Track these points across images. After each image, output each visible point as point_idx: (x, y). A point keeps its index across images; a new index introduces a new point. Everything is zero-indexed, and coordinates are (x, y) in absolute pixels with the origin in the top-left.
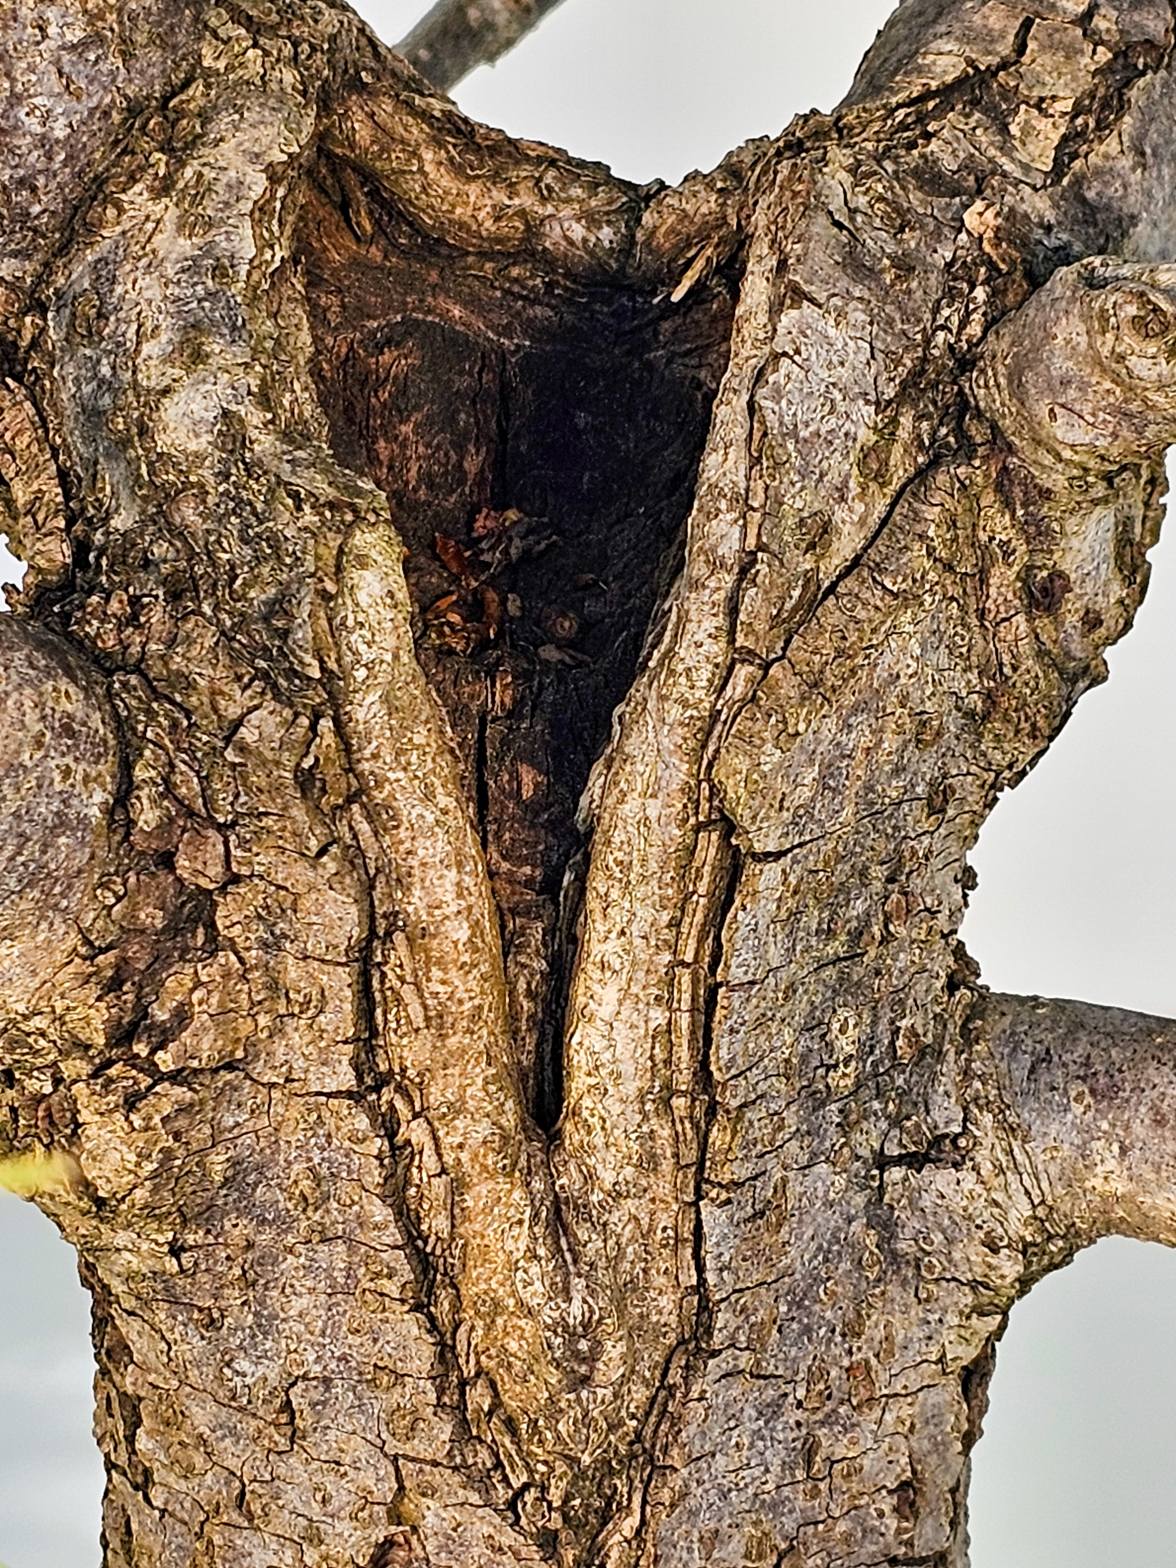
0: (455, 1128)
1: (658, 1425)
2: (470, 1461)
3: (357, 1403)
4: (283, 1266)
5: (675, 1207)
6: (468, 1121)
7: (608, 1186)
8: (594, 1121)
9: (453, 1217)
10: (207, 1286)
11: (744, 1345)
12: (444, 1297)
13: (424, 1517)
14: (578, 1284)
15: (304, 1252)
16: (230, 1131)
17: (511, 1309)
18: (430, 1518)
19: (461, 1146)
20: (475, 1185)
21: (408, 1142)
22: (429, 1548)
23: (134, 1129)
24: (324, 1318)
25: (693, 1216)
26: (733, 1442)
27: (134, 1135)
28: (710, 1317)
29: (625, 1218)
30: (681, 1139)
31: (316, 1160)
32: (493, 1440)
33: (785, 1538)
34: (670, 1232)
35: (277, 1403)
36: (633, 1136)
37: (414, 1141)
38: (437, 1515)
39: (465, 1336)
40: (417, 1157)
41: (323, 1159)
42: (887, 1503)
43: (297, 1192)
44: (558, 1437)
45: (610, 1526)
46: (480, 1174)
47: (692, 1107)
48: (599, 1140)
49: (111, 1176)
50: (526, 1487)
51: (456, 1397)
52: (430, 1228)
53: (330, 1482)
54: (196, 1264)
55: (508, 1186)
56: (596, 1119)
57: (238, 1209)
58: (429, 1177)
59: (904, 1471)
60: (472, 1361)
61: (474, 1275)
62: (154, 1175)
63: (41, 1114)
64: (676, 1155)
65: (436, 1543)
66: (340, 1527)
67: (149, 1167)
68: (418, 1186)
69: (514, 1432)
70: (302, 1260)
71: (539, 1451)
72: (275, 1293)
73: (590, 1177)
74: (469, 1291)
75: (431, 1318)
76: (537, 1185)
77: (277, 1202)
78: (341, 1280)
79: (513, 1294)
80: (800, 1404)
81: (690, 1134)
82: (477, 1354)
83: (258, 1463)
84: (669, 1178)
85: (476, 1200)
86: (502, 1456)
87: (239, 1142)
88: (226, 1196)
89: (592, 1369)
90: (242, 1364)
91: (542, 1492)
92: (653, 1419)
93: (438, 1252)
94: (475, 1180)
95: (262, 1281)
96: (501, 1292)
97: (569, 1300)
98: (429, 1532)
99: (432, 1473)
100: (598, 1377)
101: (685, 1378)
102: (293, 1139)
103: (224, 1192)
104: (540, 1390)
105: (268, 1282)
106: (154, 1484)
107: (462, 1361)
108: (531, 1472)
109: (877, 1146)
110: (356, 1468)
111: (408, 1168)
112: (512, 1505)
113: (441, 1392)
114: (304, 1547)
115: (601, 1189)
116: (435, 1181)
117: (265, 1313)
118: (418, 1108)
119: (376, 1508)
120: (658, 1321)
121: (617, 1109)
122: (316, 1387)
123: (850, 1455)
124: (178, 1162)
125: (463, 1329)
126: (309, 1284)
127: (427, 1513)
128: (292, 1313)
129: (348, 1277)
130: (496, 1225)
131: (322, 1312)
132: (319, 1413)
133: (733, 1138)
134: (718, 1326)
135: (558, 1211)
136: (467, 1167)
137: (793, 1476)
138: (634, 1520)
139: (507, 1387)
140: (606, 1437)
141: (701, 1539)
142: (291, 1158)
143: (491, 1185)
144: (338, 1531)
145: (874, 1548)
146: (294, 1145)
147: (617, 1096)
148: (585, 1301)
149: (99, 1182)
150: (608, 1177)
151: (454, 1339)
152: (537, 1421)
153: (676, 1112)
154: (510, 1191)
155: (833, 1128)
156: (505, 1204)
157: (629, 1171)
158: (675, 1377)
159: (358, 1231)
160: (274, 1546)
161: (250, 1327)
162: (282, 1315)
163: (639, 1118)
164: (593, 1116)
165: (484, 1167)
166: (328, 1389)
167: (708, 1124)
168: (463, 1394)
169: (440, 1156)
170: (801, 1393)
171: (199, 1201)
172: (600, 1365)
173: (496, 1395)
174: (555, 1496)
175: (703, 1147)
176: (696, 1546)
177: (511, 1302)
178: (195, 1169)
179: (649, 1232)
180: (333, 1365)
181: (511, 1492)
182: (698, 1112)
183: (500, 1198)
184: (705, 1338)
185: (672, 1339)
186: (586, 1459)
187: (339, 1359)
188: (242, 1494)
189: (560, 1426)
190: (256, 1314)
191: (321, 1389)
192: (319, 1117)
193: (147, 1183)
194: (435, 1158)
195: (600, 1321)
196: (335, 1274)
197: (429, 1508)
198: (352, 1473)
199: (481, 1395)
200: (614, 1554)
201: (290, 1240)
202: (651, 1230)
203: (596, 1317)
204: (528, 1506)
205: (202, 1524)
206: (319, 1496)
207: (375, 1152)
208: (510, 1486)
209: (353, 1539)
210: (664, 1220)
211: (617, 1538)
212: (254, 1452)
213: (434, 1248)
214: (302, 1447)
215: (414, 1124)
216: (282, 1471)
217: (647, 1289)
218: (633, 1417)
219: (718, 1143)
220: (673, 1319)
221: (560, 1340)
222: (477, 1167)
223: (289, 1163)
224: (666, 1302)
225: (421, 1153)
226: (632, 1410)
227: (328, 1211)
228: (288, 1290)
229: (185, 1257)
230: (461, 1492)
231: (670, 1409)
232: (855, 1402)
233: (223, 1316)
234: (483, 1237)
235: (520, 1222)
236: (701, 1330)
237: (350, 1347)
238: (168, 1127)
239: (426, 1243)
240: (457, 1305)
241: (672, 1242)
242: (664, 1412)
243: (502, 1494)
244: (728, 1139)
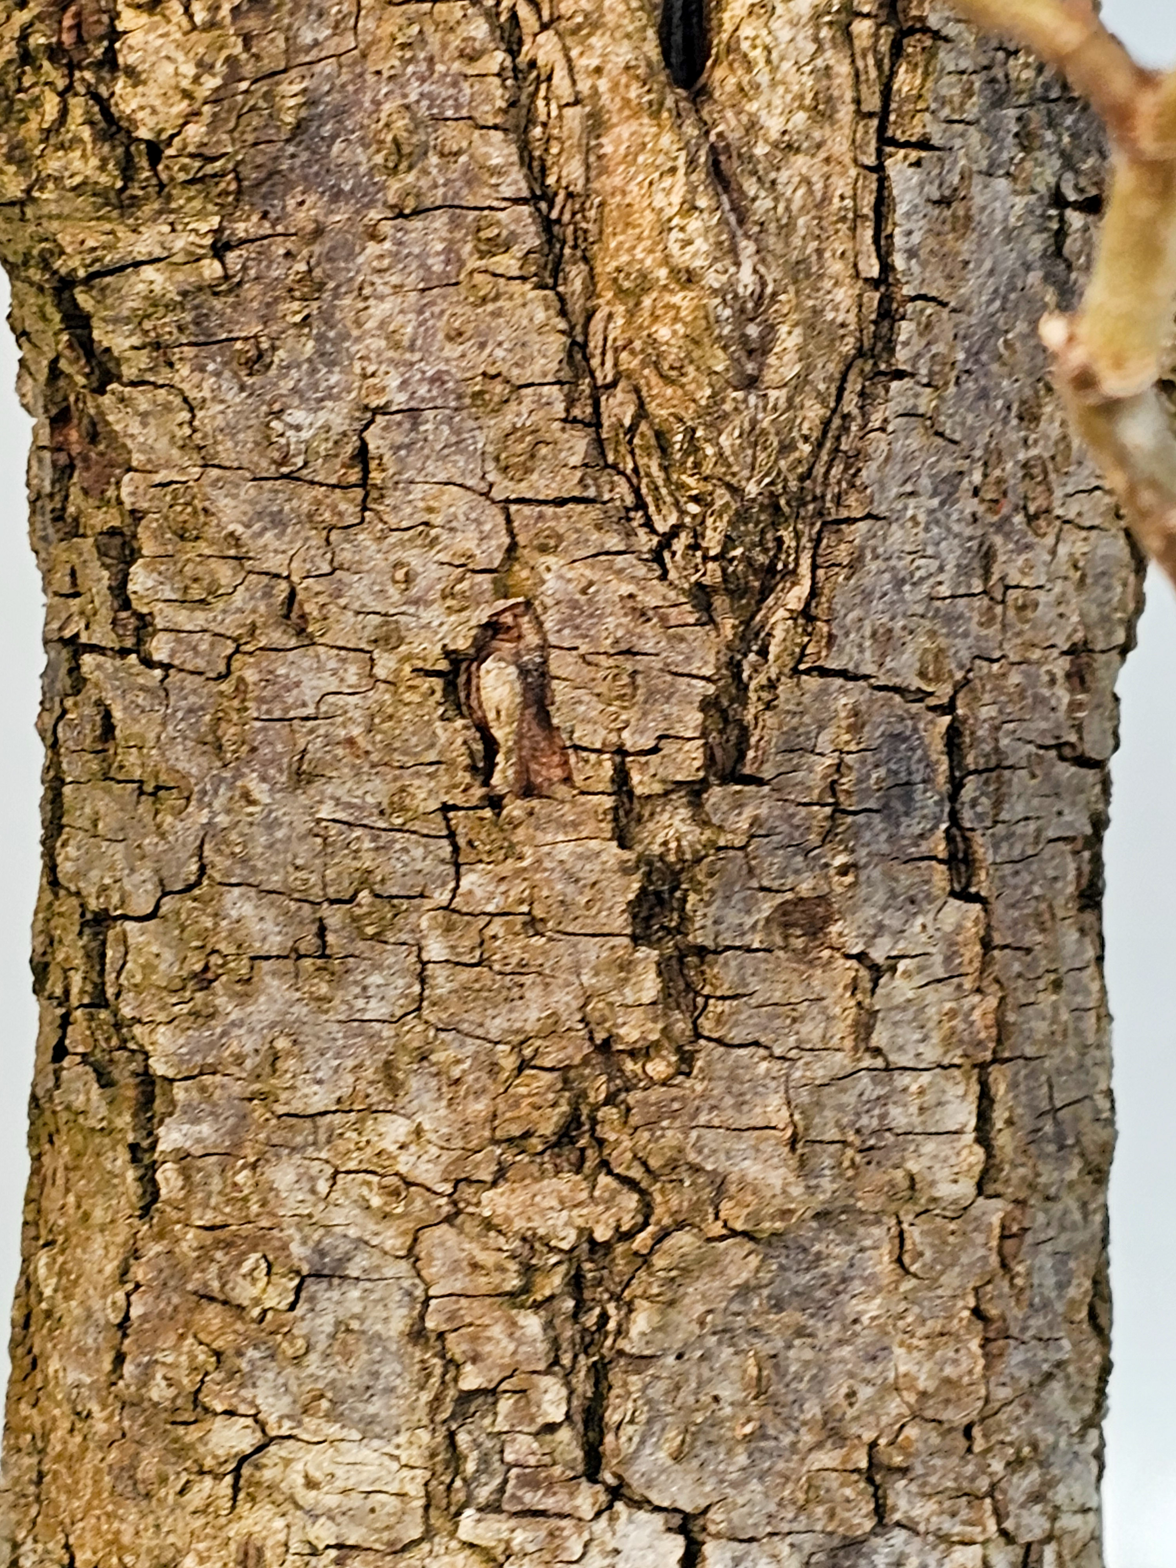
0: (591, 47)
1: (830, 465)
2: (606, 497)
3: (454, 439)
4: (360, 259)
5: (853, 172)
6: (607, 38)
7: (774, 135)
8: (758, 55)
9: (588, 167)
10: (255, 305)
11: (925, 380)
12: (576, 276)
13: (543, 582)
14: (747, 248)
15: (391, 232)
16: (308, 49)
17: (663, 282)
18: (551, 584)
19: (598, 70)
20: (614, 126)
21: (533, 64)
22: (548, 625)
23: (194, 28)
24: (414, 323)
25: (874, 186)
26: (910, 513)
27: (194, 36)
28: (891, 329)
29: (796, 180)
30: (863, 78)
31: (413, 97)
32: (636, 470)
33: (961, 667)
34: (848, 203)
35: (349, 449)
36: (807, 69)
37: (540, 62)
38: (561, 577)
39: (601, 326)
40: (543, 86)
41: (422, 95)
42: (1061, 666)
43: (389, 138)
44: (720, 454)
45: (770, 601)
46: (621, 110)
47: (876, 36)
48: (764, 79)
49: (157, 103)
50: (675, 531)
51: (589, 410)
52: (558, 180)
53: (413, 557)
54: (245, 268)
55: (654, 130)
56: (759, 50)
57: (305, 178)
58: (561, 107)
59: (1075, 631)
60: (609, 364)
61: (613, 245)
62: (215, 99)
63: (67, 22)
64: (857, 101)
65: (557, 617)
66: (426, 615)
67: (211, 83)
68: (545, 125)
69: (664, 449)
70: (387, 245)
71: (691, 481)
72: (347, 301)
73: (752, 127)
74: (606, 267)
75: (561, 298)
76: (691, 130)
77: (357, 164)
78: (438, 268)
79: (666, 260)
80: (976, 492)
81: (873, 74)
82: (616, 350)
83: (313, 552)
84: (847, 131)
85: (618, 142)
86: (644, 491)
87: (318, 68)
88: (293, 156)
89: (761, 367)
90: (297, 416)
91: (695, 536)
92: (824, 457)
93: (566, 217)
94: (615, 120)
95: (331, 285)
96: (648, 262)
97: (738, 264)
98: (549, 601)
99: (556, 517)
100: (769, 376)
101: (862, 408)
102: (384, 67)
103: (291, 149)
104: (700, 387)
105: (338, 286)
106: (156, 632)
107: (595, 362)
108: (682, 512)
109: (1052, 181)
110: (451, 529)
111: (534, 95)
112: (657, 557)
113: (571, 402)
114: (376, 655)
115: (766, 141)
116: (568, 112)
117: (332, 334)
118: (546, 15)
119: (479, 578)
120: (833, 321)
121: (785, 34)
122: (399, 424)
123: (1025, 583)
124: (244, 85)
125: (599, 315)
126: (395, 280)
127: (547, 576)
128: (368, 326)
129: (448, 262)
130: (640, 178)
131: (412, 316)
132: (401, 460)
133: (924, 80)
134: (902, 338)
135: (716, 163)
136: (605, 99)
137: (969, 586)
138: (803, 589)
139: (655, 392)
140: (776, 461)
141: (874, 634)
142: (380, 96)
143: (634, 125)
144: (424, 621)
145: (1043, 725)
146: (386, 74)
147: (786, 18)
148: (755, 271)
149: (140, 115)
150: (773, 125)
151: (586, 334)
152: (694, 430)
153: (857, 43)
154: (657, 136)
155: (1010, 139)
156: (652, 150)
157: (800, 118)
158: (850, 404)
159: (465, 192)
160: (332, 664)
161: (309, 360)
162: (355, 333)
163: (813, 47)
164: (754, 47)
165: (627, 102)
166: (415, 426)
167: (893, 65)
168: (596, 405)
169: (574, 82)
170: (977, 477)
171: (259, 160)
172: (772, 360)
173: (641, 405)
174: (713, 542)
175: (886, 94)
176: (867, 643)
177: (663, 273)
178: (262, 104)
179: (823, 200)
180: (423, 391)
181: (656, 540)
182: (884, 46)
183: (644, 145)
184: (885, 356)
185: (848, 347)
186: (752, 489)
187: (433, 380)
188: (292, 594)
189: (723, 439)
190: (321, 339)
191: (407, 426)
192: (421, 32)
193: (206, 109)
194: (567, 82)
195: (774, 294)
196: (430, 261)
197: (548, 569)
198: (445, 536)
199: (621, 404)
200: (779, 633)
201: (374, 215)
202: (826, 199)
203: (769, 290)
204: (678, 556)
205: (229, 658)
206: (400, 575)
207: (496, 69)
208: (653, 531)
209: (445, 628)
210: (841, 185)
211: (781, 613)
212: (307, 539)
213: (561, 213)
214: (377, 512)
215: (541, 38)
216: (346, 555)
217: (821, 277)
218: (806, 439)
219: (905, 89)
220: (852, 318)
221: (728, 312)
222: (618, 99)
223: (377, 104)
224: (844, 295)
225: (549, 78)
226: (805, 431)
227: (425, 172)
228: (367, 291)
229: (231, 257)
230: (595, 536)
231: (843, 447)
232: (1032, 509)
233: (274, 348)
234: (624, 193)
235: (673, 170)
236: (880, 345)
237: (447, 361)
238: (239, 24)
239: (551, 207)
240: (591, 290)
241: (851, 215)
242: (836, 450)
243: (645, 541)
244: (918, 82)
